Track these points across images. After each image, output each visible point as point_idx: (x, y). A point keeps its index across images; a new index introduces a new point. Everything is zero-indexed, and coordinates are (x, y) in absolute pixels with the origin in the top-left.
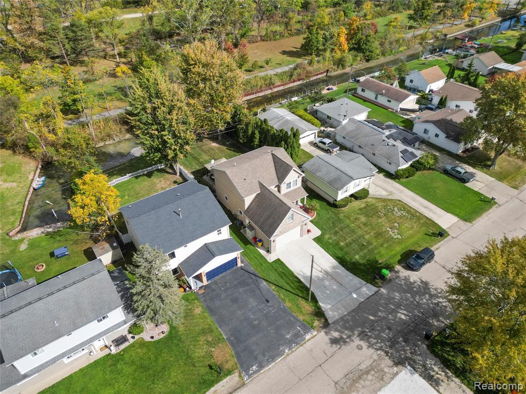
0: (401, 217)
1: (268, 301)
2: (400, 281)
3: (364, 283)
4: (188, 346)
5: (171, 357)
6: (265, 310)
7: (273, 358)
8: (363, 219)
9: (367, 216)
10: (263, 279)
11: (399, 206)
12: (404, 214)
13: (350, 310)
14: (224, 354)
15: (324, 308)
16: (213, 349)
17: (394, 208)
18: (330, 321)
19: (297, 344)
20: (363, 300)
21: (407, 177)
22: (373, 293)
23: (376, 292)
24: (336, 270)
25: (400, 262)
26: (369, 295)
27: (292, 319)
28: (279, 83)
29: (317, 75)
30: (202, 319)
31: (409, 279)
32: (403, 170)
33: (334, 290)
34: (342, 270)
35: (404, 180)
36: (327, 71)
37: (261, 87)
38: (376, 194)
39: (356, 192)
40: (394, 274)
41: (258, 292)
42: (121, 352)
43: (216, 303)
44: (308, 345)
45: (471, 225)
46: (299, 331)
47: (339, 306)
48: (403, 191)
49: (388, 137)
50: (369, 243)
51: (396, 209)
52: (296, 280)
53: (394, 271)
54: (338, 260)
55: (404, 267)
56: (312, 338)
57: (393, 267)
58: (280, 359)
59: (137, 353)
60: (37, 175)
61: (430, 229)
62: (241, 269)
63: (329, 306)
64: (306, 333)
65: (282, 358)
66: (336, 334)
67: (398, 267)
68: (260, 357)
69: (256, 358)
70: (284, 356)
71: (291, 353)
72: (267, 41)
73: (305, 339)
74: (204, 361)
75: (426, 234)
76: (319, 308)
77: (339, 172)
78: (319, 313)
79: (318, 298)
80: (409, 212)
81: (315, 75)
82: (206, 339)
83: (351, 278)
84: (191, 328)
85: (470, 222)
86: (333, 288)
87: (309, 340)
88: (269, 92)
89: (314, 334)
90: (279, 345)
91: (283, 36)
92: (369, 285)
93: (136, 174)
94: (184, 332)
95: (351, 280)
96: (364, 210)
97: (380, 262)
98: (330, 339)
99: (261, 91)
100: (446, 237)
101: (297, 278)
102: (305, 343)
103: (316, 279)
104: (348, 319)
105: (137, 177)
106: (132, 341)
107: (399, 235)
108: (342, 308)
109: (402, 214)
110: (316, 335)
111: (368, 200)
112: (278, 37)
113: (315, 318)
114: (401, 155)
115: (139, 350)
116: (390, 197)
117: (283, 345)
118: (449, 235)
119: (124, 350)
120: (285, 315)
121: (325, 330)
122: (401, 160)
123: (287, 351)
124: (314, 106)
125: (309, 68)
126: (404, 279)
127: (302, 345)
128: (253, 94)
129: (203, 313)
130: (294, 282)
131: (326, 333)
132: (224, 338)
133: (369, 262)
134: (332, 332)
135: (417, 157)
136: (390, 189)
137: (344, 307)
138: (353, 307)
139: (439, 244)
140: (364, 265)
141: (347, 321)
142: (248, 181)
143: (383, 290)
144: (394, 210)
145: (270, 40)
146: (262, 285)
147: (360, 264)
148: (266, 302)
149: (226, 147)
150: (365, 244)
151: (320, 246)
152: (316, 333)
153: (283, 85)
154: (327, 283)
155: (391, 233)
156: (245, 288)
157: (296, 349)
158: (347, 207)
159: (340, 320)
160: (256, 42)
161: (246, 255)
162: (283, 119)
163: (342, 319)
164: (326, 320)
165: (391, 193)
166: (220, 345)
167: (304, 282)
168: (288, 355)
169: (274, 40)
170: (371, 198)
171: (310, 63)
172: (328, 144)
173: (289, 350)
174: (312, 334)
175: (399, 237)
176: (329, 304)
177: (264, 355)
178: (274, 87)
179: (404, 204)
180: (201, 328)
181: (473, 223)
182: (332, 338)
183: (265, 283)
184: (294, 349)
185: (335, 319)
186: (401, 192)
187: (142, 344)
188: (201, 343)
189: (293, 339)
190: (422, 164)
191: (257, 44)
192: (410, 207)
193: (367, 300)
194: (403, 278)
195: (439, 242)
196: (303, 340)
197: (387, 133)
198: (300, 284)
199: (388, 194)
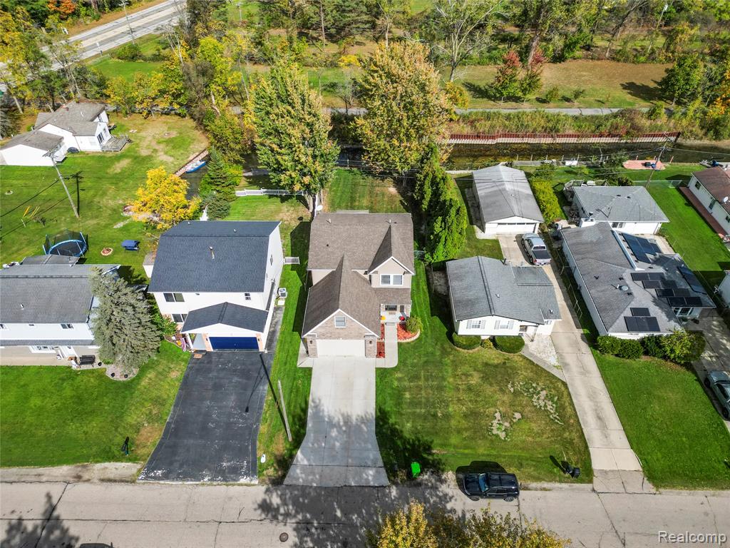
0: (538, 410)
1: (247, 411)
2: (431, 495)
3: (380, 463)
4: (133, 405)
5: (109, 406)
6: (234, 418)
7: (185, 476)
8: (475, 380)
9: (485, 378)
10: (269, 381)
11: (553, 392)
12: (549, 408)
13: (324, 485)
14: (150, 437)
15: (297, 461)
16: (146, 425)
17: (542, 389)
18: (287, 481)
19: (225, 480)
20: (353, 484)
21: (617, 355)
22: (376, 485)
23: (383, 486)
24: (363, 426)
25: (460, 470)
26: (369, 483)
27: (250, 447)
28: (571, 132)
29: (654, 136)
30: (170, 385)
31: (448, 502)
32: (614, 339)
33: (333, 447)
34: (370, 430)
35: (610, 357)
36: (678, 135)
37: (535, 130)
38: (539, 355)
39: (501, 337)
40: (433, 481)
41: (249, 393)
42: (79, 371)
43: (199, 376)
44: (234, 490)
45: (654, 491)
46: (242, 467)
47: (316, 471)
48: (588, 372)
49: (635, 277)
50: (447, 417)
51: (544, 393)
52: (303, 406)
53: (439, 476)
54: (379, 414)
55: (458, 480)
56: (246, 485)
57: (443, 471)
58: (191, 483)
59: (89, 381)
60: (200, 158)
61: (567, 453)
62: (261, 355)
63: (306, 462)
64: (247, 474)
65: (194, 483)
66: (276, 500)
67: (450, 476)
68: (176, 465)
69: (171, 463)
70: (197, 483)
71: (208, 485)
72: (618, 61)
73: (239, 480)
74: (128, 430)
75: (552, 458)
76: (292, 456)
77: (483, 294)
78: (284, 463)
79: (303, 444)
80: (560, 408)
81: (649, 136)
82: (151, 410)
83: (370, 446)
84: (151, 389)
85: (657, 487)
86: (334, 445)
87: (241, 485)
88: (549, 141)
89: (253, 483)
90: (206, 467)
91: (653, 59)
92: (383, 471)
93: (271, 192)
94: (143, 388)
95: (368, 450)
96: (492, 369)
97: (434, 451)
98: (265, 501)
99: (534, 136)
100: (582, 481)
101: (307, 403)
102: (233, 485)
103: (326, 419)
104: (309, 493)
105: (271, 196)
106: (96, 366)
107: (504, 433)
108: (317, 476)
109: (545, 406)
110: (254, 485)
111: (515, 357)
112: (642, 59)
113: (275, 465)
114: (628, 313)
115: (92, 380)
116: (555, 372)
117: (210, 470)
118: (591, 481)
119: (83, 372)
120: (248, 437)
121: (270, 486)
122: (621, 322)
123: (206, 479)
124: (585, 183)
125: (645, 123)
126: (440, 498)
127: (227, 485)
128: (518, 136)
129: (177, 380)
130: (298, 406)
131: (267, 491)
132: (166, 420)
133: (417, 443)
134: (275, 495)
135: (658, 330)
136: (570, 359)
137: (321, 476)
138: (331, 484)
139: (557, 485)
140: (405, 441)
141: (304, 495)
142: (330, 249)
143: (394, 492)
144: (539, 393)
145: (625, 61)
146: (261, 388)
147: (401, 437)
148: (245, 409)
149: (402, 199)
150: (439, 415)
151: (376, 382)
152: (257, 482)
153: (578, 136)
154: (334, 433)
155: (495, 422)
156: (240, 380)
157: (218, 485)
158: (470, 351)
159: (299, 488)
160: (599, 59)
161: (281, 343)
162: (500, 185)
163: (303, 488)
164: (284, 476)
165: (564, 366)
166: (156, 424)
167: (309, 414)
168: (203, 484)
169: (633, 62)
170: (522, 356)
171: (652, 114)
172: (535, 248)
173: (209, 480)
174: (251, 480)
175: (502, 435)
176: (308, 460)
177: (181, 466)
178: (558, 136)
179: (565, 393)
180: (159, 394)
181: (662, 490)
182: (268, 501)
183: (267, 387)
184: (215, 483)
185: (294, 482)
186: (584, 371)
187: (101, 376)
188: (144, 410)
189: (227, 471)
190: (660, 347)
191: (599, 62)
192: (572, 404)
193: (358, 488)
194: (441, 494)
195: (560, 481)
196: (234, 480)
197: (640, 268)
198: (302, 414)
199: (557, 364)
